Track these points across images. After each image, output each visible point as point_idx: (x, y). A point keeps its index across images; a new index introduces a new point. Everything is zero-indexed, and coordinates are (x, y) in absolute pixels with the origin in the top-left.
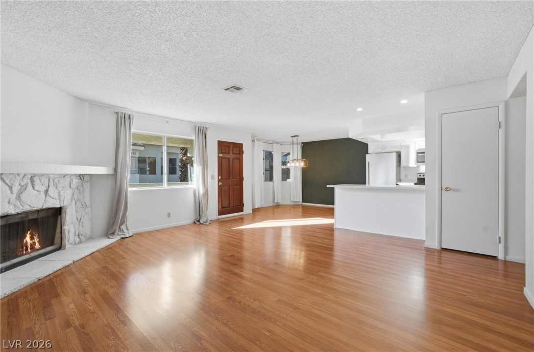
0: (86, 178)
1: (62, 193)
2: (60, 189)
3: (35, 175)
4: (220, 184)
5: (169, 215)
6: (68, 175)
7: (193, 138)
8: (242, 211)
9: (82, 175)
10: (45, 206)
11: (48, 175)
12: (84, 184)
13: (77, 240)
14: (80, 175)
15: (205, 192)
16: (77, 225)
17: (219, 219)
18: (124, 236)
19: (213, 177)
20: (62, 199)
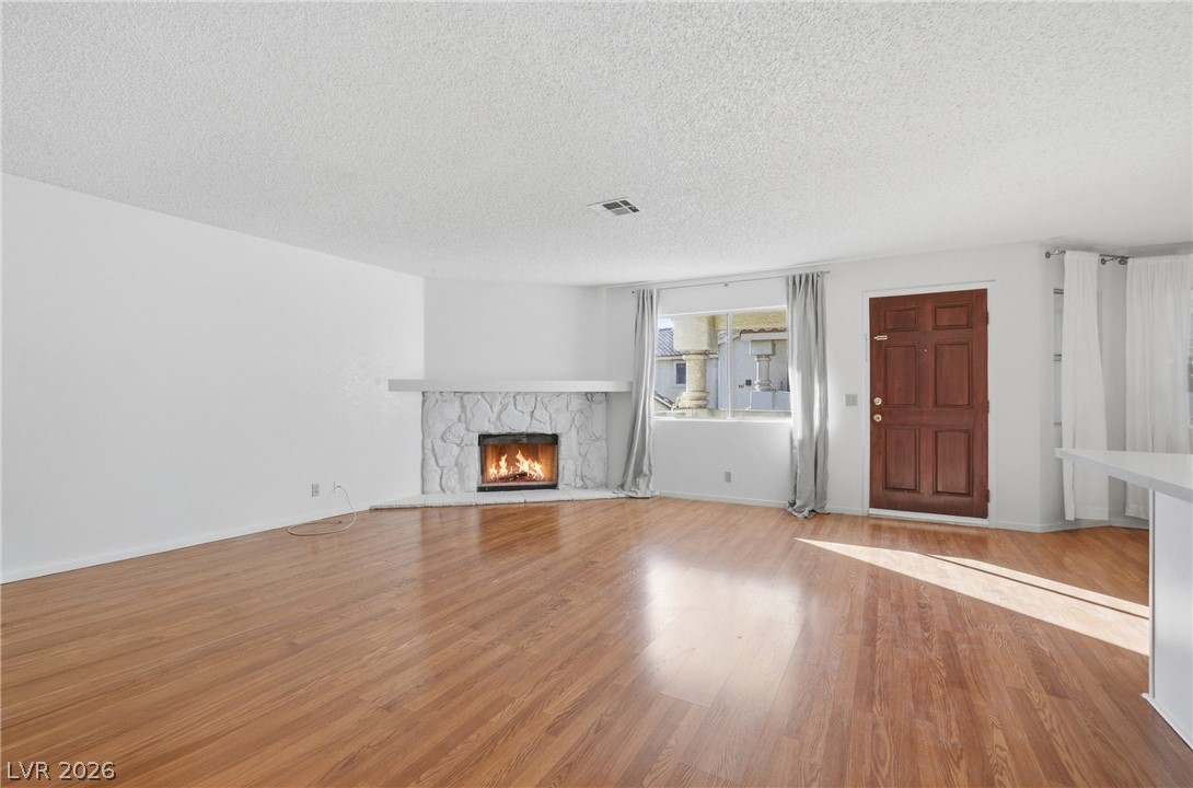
0: (595, 398)
1: (554, 415)
2: (552, 411)
3: (519, 393)
4: (878, 418)
5: (728, 477)
6: (564, 393)
7: (784, 307)
8: (984, 515)
9: (591, 393)
10: (530, 431)
11: (536, 393)
12: (593, 406)
13: (580, 483)
14: (586, 393)
15: (807, 436)
16: (579, 463)
17: (869, 517)
18: (633, 495)
19: (851, 400)
20: (553, 424)
